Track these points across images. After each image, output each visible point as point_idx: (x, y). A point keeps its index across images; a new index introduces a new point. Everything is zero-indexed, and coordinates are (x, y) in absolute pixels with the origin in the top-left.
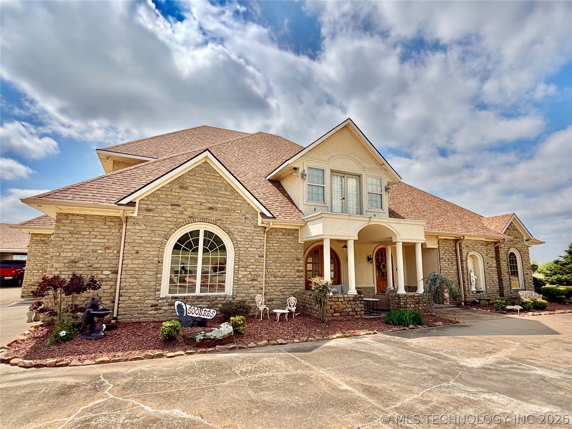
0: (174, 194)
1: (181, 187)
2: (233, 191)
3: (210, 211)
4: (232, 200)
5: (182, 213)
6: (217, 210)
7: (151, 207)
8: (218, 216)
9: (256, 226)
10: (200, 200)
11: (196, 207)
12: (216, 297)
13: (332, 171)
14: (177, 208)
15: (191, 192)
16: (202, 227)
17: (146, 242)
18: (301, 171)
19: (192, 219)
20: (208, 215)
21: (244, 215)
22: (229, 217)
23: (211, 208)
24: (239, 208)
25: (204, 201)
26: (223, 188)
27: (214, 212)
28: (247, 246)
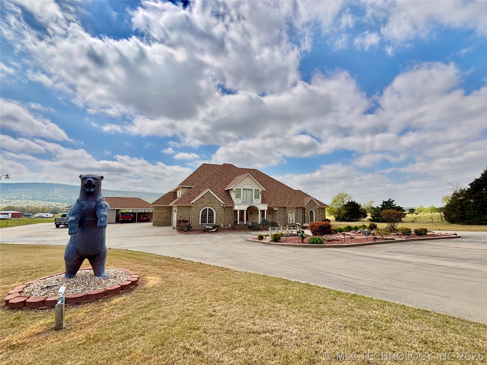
0: (201, 200)
1: (203, 198)
2: (215, 198)
4: (215, 200)
5: (203, 204)
7: (197, 204)
8: (212, 204)
9: (221, 207)
10: (207, 201)
11: (206, 203)
12: (212, 224)
13: (243, 189)
15: (206, 199)
16: (208, 208)
17: (196, 212)
18: (234, 190)
19: (206, 206)
21: (218, 204)
22: (214, 205)
23: (210, 203)
24: (217, 202)
26: (213, 198)
28: (219, 212)
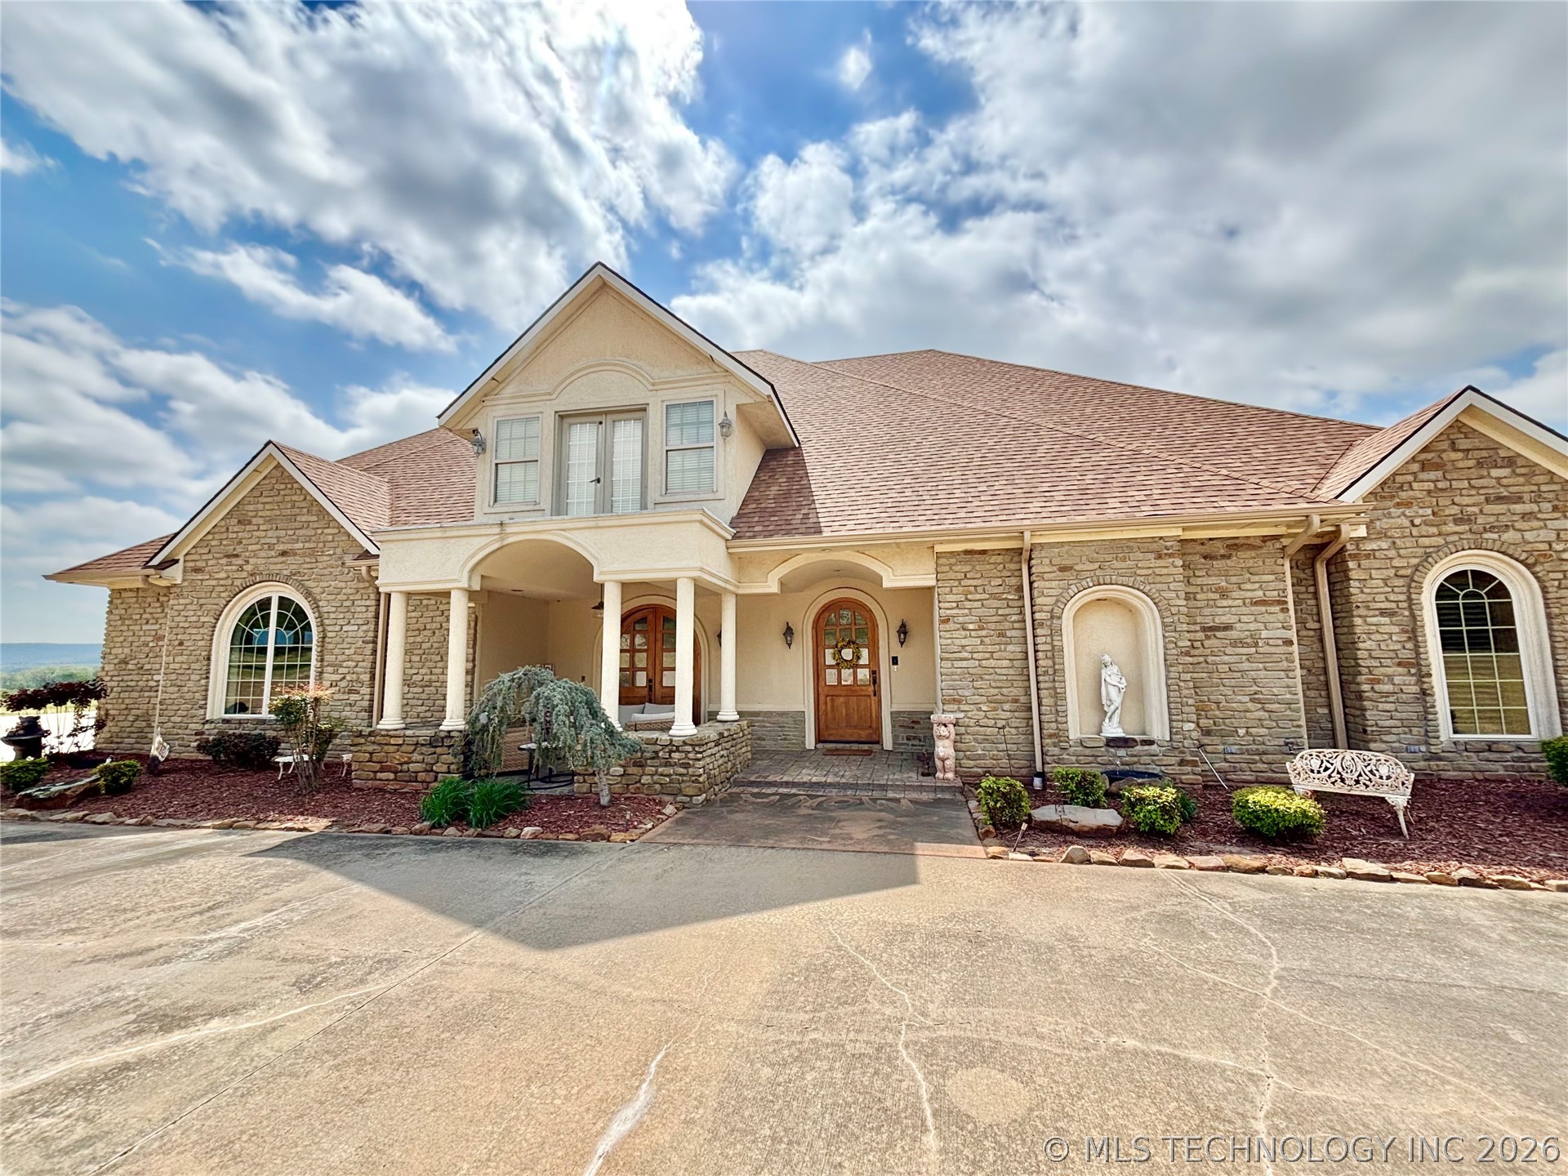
0: (231, 535)
1: (239, 522)
3: (284, 559)
4: (319, 531)
5: (240, 568)
6: (295, 554)
7: (200, 564)
8: (294, 567)
10: (268, 541)
11: (262, 554)
14: (234, 560)
15: (256, 528)
16: (274, 592)
17: (193, 625)
19: (255, 579)
20: (279, 567)
21: (340, 558)
22: (314, 565)
23: (284, 553)
24: (332, 544)
25: (275, 541)
26: (305, 510)
27: (290, 560)
28: (340, 622)
